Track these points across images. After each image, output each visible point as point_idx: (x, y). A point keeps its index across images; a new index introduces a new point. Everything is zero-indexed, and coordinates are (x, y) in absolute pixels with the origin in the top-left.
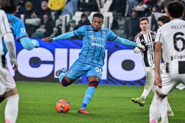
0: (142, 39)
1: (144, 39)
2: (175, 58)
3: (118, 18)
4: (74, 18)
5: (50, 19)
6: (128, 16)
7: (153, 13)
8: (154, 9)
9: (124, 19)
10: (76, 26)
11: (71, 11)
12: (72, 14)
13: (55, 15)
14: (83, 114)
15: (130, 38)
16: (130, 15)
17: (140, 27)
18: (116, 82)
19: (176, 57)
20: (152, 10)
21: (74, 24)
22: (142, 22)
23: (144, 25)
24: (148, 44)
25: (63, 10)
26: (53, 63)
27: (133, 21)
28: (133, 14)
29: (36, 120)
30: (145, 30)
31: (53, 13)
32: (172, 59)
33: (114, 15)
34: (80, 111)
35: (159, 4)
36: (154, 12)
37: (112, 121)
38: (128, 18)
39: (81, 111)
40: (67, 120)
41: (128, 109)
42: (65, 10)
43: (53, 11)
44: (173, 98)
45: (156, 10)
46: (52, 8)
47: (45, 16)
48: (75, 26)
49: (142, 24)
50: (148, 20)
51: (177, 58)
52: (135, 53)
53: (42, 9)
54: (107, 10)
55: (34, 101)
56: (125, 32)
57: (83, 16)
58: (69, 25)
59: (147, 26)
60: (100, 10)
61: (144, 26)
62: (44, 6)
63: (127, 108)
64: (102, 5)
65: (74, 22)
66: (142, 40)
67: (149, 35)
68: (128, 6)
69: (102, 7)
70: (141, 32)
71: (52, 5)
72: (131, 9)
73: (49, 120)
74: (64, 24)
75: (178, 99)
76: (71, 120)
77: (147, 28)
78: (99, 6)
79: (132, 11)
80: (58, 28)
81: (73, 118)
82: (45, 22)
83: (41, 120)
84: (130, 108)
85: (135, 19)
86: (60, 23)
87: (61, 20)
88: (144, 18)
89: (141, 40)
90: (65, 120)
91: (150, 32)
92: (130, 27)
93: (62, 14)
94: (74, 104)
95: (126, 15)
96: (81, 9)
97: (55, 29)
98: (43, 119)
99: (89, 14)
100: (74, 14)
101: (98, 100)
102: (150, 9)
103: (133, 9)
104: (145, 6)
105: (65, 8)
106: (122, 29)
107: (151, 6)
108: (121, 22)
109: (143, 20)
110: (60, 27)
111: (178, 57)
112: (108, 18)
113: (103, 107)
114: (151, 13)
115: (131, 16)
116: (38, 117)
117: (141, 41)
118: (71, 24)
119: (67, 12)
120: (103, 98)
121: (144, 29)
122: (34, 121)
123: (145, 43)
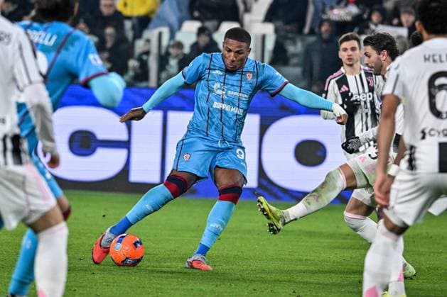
0: (344, 86)
1: (348, 86)
2: (431, 135)
3: (286, 38)
4: (180, 37)
5: (121, 39)
6: (312, 32)
7: (372, 27)
8: (375, 17)
9: (303, 40)
10: (185, 55)
11: (173, 19)
12: (176, 26)
13: (133, 28)
14: (197, 271)
15: (315, 88)
16: (316, 30)
17: (340, 57)
18: (280, 194)
19: (432, 133)
20: (370, 18)
21: (179, 52)
22: (345, 45)
23: (350, 52)
24: (358, 97)
25: (153, 17)
26: (126, 145)
27: (324, 46)
28: (324, 28)
29: (84, 284)
30: (351, 65)
31: (128, 24)
32: (423, 138)
33: (277, 31)
34: (191, 263)
35: (389, 5)
36: (376, 25)
37: (269, 290)
38: (312, 39)
39: (194, 264)
40: (159, 286)
41: (309, 260)
42: (158, 17)
43: (129, 18)
44: (418, 235)
45: (380, 19)
46: (127, 12)
47: (109, 31)
48: (181, 57)
49: (345, 50)
50: (358, 40)
51: (437, 134)
52: (326, 119)
53: (100, 12)
54: (261, 17)
55: (78, 238)
56: (304, 72)
57: (201, 31)
58: (168, 54)
59: (356, 54)
60: (242, 18)
61: (350, 55)
62: (106, 6)
63: (305, 258)
64: (248, 5)
65: (179, 45)
66: (344, 88)
67: (360, 76)
68: (311, 9)
69: (247, 10)
70: (342, 70)
71: (125, 5)
72: (320, 18)
73: (115, 284)
74: (154, 50)
75: (431, 237)
76: (170, 284)
77: (357, 61)
78: (241, 7)
79: (322, 22)
80: (140, 59)
81: (174, 280)
82: (109, 45)
83: (95, 285)
84: (312, 258)
85: (327, 41)
86: (146, 49)
87: (148, 41)
88: (349, 34)
89: (342, 87)
90: (154, 285)
91: (364, 70)
92: (316, 60)
93: (151, 25)
94: (178, 247)
95: (306, 30)
96: (196, 14)
97: (133, 63)
98: (100, 283)
99: (217, 28)
100: (180, 27)
101: (236, 238)
102: (365, 16)
103: (324, 17)
104: (354, 10)
105: (158, 11)
106: (296, 65)
107: (368, 11)
108: (296, 48)
109: (347, 39)
110: (145, 57)
111: (439, 133)
112: (264, 38)
113: (246, 255)
114: (368, 27)
115: (320, 34)
116: (89, 276)
117: (340, 89)
118: (172, 51)
119: (163, 21)
120: (249, 232)
121: (348, 63)
122: (77, 287)
123: (350, 94)
